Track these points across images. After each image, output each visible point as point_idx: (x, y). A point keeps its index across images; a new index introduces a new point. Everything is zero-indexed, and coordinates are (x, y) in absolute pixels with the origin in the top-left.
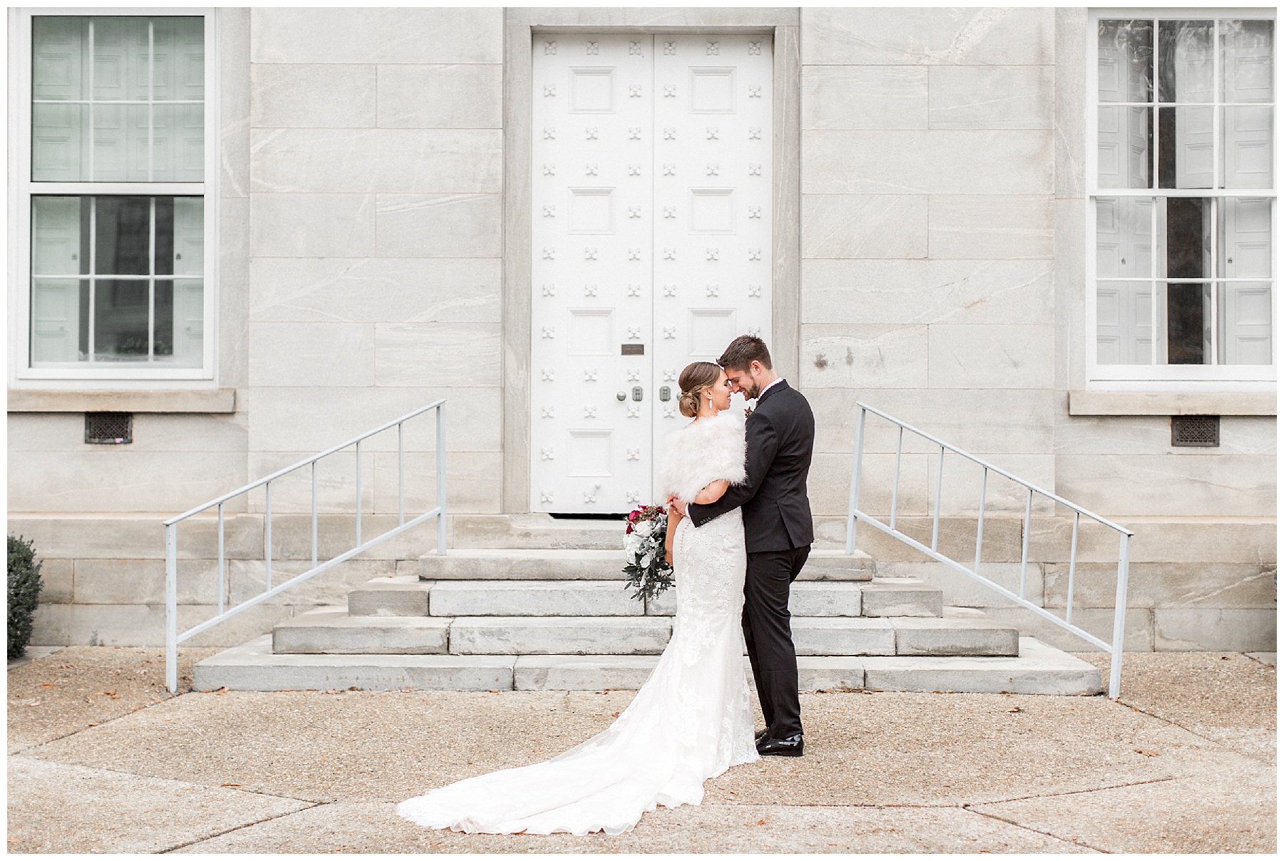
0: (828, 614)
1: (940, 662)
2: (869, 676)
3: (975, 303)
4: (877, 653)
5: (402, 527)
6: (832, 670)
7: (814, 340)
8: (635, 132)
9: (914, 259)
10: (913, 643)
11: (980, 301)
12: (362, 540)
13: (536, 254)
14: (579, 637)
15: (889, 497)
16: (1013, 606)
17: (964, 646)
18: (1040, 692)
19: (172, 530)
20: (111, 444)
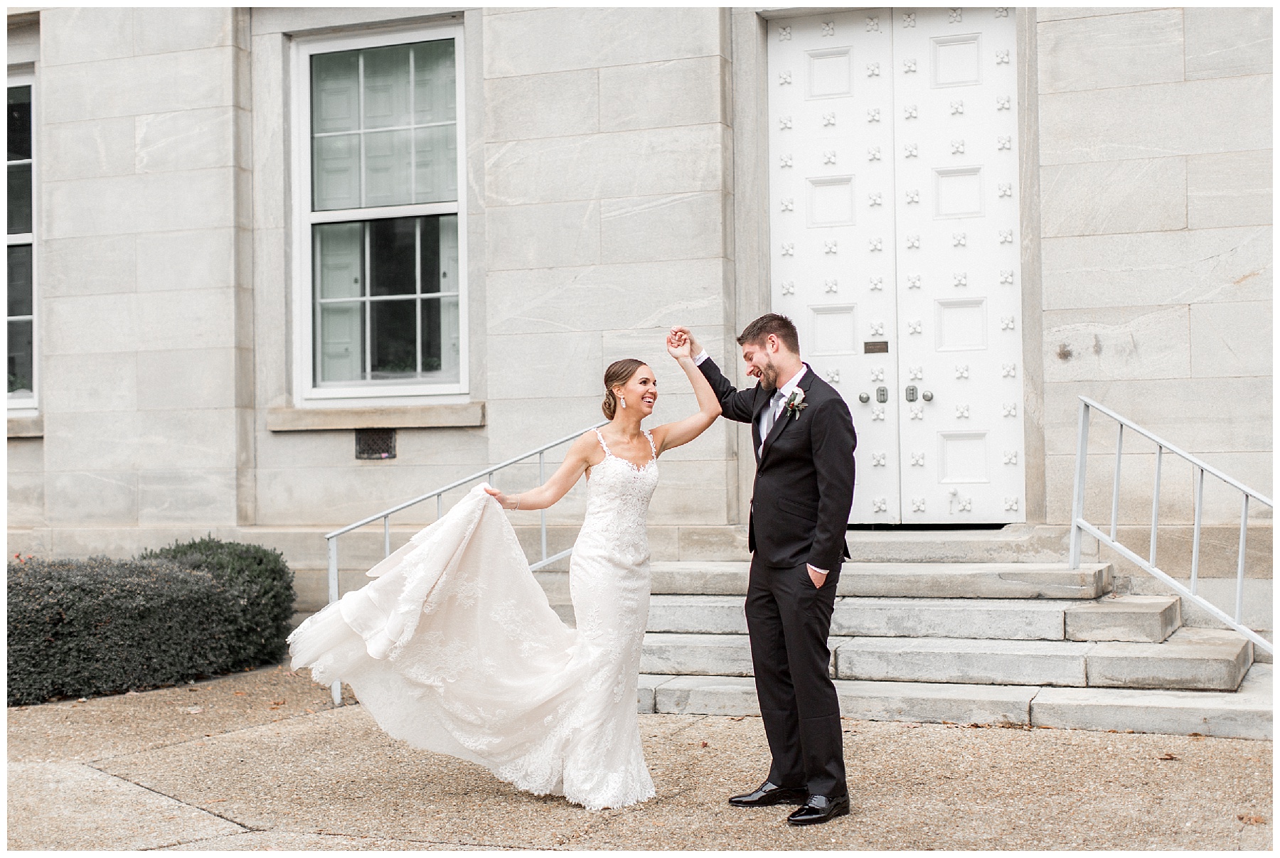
0: (1026, 637)
1: (1131, 696)
2: (1036, 709)
3: (1245, 277)
4: (1065, 684)
6: (992, 703)
7: (1056, 329)
8: (874, 114)
9: (1171, 230)
10: (1106, 674)
11: (1253, 274)
12: (547, 553)
13: (775, 252)
14: (740, 658)
15: (1149, 505)
17: (1168, 678)
18: (1242, 736)
19: (333, 543)
20: (377, 459)
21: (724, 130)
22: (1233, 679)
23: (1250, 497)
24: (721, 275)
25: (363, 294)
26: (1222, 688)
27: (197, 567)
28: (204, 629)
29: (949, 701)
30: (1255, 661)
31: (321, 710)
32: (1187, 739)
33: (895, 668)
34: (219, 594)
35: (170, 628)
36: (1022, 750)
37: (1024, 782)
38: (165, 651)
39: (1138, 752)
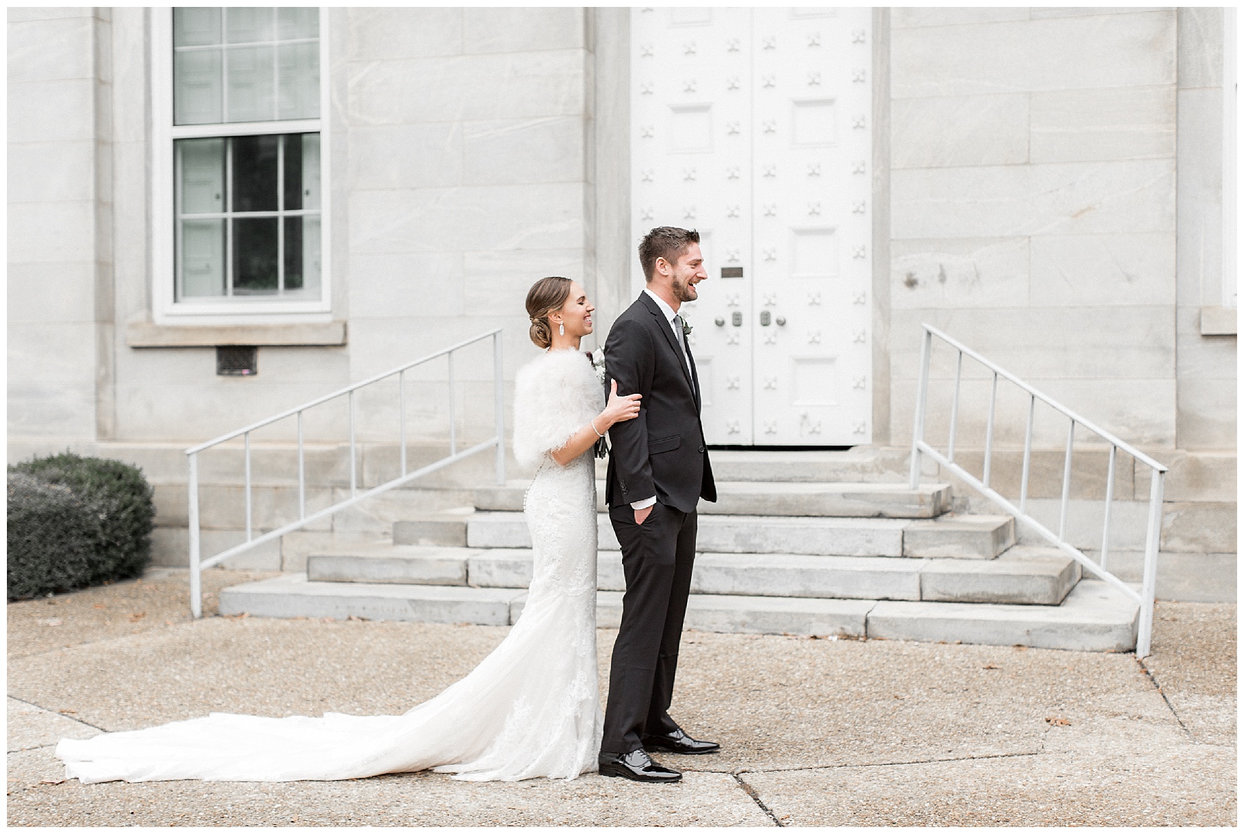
0: (866, 554)
2: (871, 622)
4: (899, 598)
5: (454, 457)
6: (831, 615)
7: (903, 258)
8: (731, 44)
9: (1013, 164)
10: (939, 588)
11: (1089, 208)
12: (408, 471)
13: (636, 178)
15: (984, 428)
16: (1125, 549)
17: (996, 592)
18: (1061, 647)
19: (193, 461)
20: (239, 375)
21: (586, 56)
22: (1056, 593)
23: (1076, 423)
24: (581, 199)
25: (225, 210)
26: (1046, 602)
27: (55, 481)
28: (63, 543)
29: (790, 614)
30: (1082, 578)
31: (180, 622)
32: (1010, 650)
33: (741, 583)
34: (78, 508)
35: (28, 541)
36: (855, 659)
37: (853, 689)
38: (23, 565)
39: (963, 662)
